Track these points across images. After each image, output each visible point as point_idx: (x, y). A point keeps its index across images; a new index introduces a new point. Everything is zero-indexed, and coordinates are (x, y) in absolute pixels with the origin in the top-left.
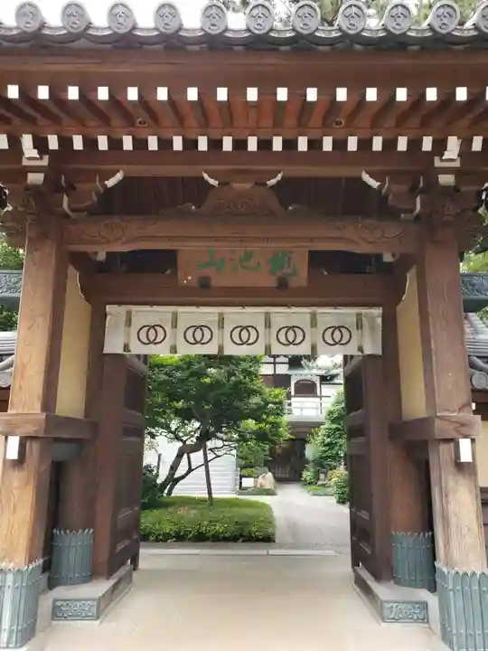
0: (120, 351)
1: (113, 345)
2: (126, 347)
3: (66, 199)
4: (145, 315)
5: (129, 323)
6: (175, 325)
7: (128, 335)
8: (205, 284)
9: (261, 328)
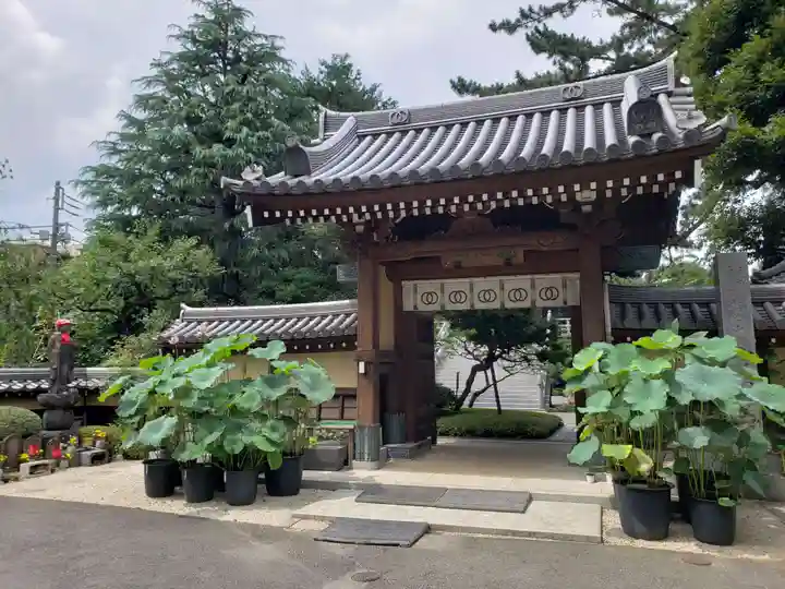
0: (412, 309)
1: (408, 306)
2: (415, 307)
3: (375, 235)
4: (426, 286)
5: (416, 291)
6: (442, 291)
7: (415, 299)
8: (458, 266)
9: (497, 291)
